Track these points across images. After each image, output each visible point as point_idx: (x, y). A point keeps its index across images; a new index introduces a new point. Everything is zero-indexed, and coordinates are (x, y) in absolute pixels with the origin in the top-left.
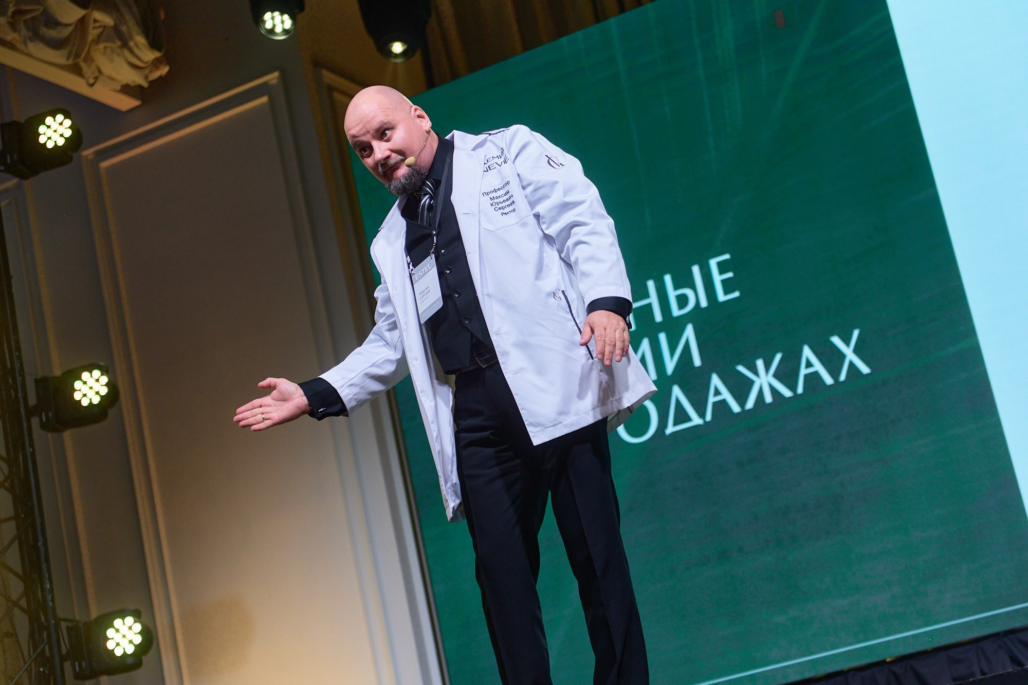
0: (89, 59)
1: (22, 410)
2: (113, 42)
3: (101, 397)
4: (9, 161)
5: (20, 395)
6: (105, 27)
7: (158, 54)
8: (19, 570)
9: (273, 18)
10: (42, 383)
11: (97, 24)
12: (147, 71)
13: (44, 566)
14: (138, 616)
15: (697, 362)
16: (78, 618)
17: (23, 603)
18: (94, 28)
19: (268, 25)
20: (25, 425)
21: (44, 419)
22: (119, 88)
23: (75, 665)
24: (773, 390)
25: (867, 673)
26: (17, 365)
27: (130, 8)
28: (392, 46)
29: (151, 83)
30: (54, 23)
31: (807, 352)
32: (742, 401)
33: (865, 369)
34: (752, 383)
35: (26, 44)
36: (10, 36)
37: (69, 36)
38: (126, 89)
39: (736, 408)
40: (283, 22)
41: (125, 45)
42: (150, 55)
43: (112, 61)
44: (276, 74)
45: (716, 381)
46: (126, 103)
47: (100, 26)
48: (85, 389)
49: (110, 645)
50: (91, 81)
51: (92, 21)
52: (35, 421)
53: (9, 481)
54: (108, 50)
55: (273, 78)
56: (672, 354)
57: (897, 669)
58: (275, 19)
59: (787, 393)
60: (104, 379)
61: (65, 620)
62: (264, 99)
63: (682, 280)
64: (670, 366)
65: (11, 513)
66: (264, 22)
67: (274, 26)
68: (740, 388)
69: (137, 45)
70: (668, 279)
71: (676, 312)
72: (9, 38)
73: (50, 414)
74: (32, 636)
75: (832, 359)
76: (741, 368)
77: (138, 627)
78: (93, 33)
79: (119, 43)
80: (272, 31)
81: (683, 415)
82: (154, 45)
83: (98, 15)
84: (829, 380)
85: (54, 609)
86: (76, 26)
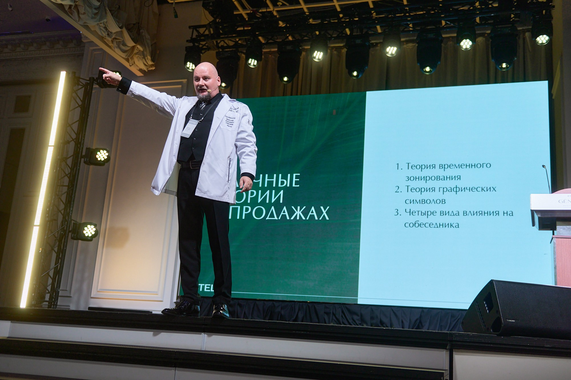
0: (132, 58)
1: (80, 155)
2: (141, 55)
3: (104, 159)
4: (99, 81)
5: (80, 151)
6: (140, 50)
7: (153, 63)
8: (64, 202)
9: (190, 64)
10: (88, 149)
11: (138, 49)
12: (148, 67)
13: (72, 203)
14: (95, 226)
15: (281, 202)
16: (78, 221)
17: (62, 212)
18: (137, 50)
19: (188, 66)
20: (79, 160)
21: (85, 160)
22: (138, 69)
23: (72, 234)
24: (300, 216)
26: (82, 142)
27: (149, 47)
29: (148, 71)
30: (125, 45)
31: (313, 208)
32: (290, 217)
33: (327, 218)
34: (295, 212)
35: (115, 48)
36: (111, 44)
37: (129, 49)
38: (141, 70)
39: (288, 218)
40: (192, 67)
41: (144, 57)
42: (150, 63)
43: (139, 61)
44: (186, 80)
45: (285, 208)
47: (139, 50)
48: (100, 155)
49: (85, 232)
50: (131, 65)
51: (137, 47)
52: (83, 160)
53: (69, 175)
54: (139, 57)
55: (185, 81)
56: (275, 198)
57: (310, 305)
58: (190, 65)
59: (304, 218)
60: (107, 154)
61: (73, 220)
62: (180, 86)
63: (285, 177)
64: (273, 200)
65: (67, 184)
66: (187, 64)
67: (189, 66)
68: (291, 213)
69: (148, 59)
70: (280, 175)
71: (280, 185)
72: (110, 45)
73: (88, 159)
74: (62, 222)
75: (319, 213)
76: (293, 207)
77: (95, 229)
78: (136, 51)
79: (142, 57)
80: (188, 68)
81: (272, 215)
82: (153, 60)
83: (139, 46)
84: (316, 218)
85: (71, 216)
86: (131, 48)
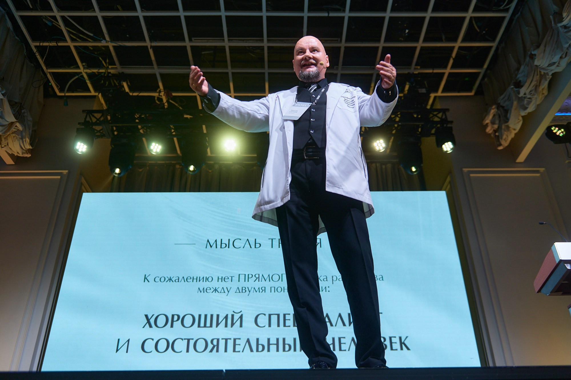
2: (18, 135)
6: (19, 130)
7: (31, 148)
12: (24, 151)
18: (14, 128)
22: (10, 154)
27: (30, 129)
28: (116, 170)
38: (12, 156)
41: (22, 139)
42: (28, 147)
43: (14, 142)
44: (67, 171)
46: (9, 161)
47: (17, 129)
51: (15, 125)
54: (15, 137)
55: (65, 172)
62: (59, 177)
69: (25, 141)
79: (20, 137)
82: (31, 144)
83: (18, 124)
86: (9, 124)
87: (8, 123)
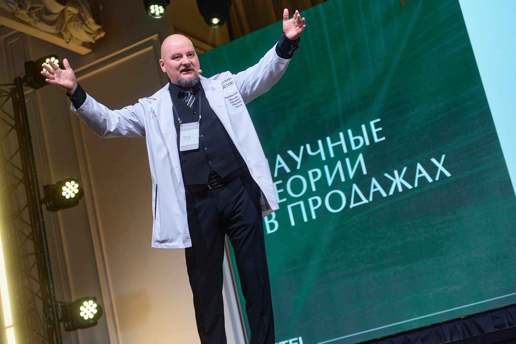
0: (66, 30)
1: (38, 201)
2: (78, 21)
3: (76, 194)
4: (29, 80)
5: (36, 194)
6: (74, 14)
7: (99, 27)
8: (37, 278)
9: (155, 8)
10: (47, 188)
11: (70, 13)
12: (94, 35)
13: (49, 276)
14: (95, 300)
15: (365, 172)
16: (66, 301)
17: (40, 294)
18: (69, 15)
19: (152, 12)
20: (39, 208)
21: (48, 205)
22: (81, 44)
23: (65, 323)
24: (403, 185)
25: (452, 324)
26: (35, 180)
27: (85, 5)
28: (212, 20)
29: (96, 41)
30: (49, 13)
31: (419, 166)
32: (387, 191)
33: (448, 174)
34: (392, 182)
35: (36, 23)
36: (28, 20)
37: (57, 19)
38: (85, 44)
39: (384, 195)
40: (159, 10)
41: (83, 23)
42: (96, 28)
43: (77, 31)
44: (156, 35)
45: (374, 181)
46: (84, 51)
47: (71, 14)
48: (67, 190)
49: (82, 314)
50: (68, 41)
51: (67, 12)
52: (44, 206)
53: (32, 235)
54: (76, 26)
55: (155, 37)
56: (352, 168)
57: (466, 322)
58: (156, 8)
59: (410, 187)
60: (77, 186)
61: (60, 302)
62: (151, 48)
63: (357, 132)
64: (351, 174)
65: (33, 251)
66: (150, 10)
67: (155, 12)
68: (386, 185)
69: (89, 23)
70: (350, 131)
71: (354, 148)
72: (28, 21)
73: (51, 203)
74: (44, 310)
75: (432, 170)
76: (387, 175)
77: (95, 305)
78: (68, 17)
79: (81, 22)
80: (154, 14)
81: (358, 199)
82: (97, 22)
83: (70, 9)
84: (430, 180)
85: (55, 297)
86: (60, 14)
87: (58, 15)
